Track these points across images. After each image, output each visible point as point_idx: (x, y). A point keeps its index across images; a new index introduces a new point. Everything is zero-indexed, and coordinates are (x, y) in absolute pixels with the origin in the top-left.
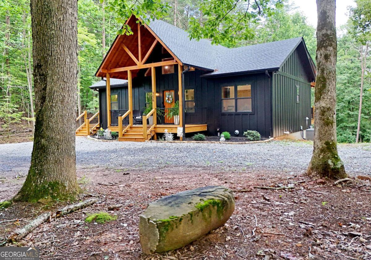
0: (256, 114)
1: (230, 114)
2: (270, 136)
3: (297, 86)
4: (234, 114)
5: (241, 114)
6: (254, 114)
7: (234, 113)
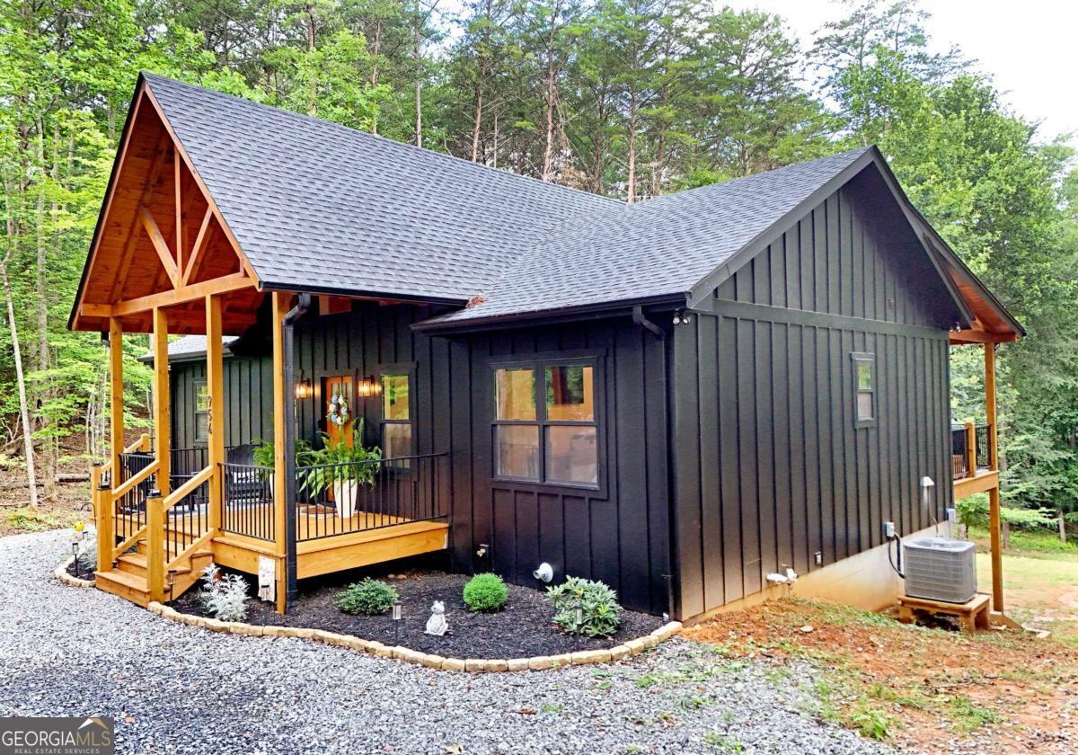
0: (613, 498)
1: (522, 490)
2: (668, 612)
3: (858, 355)
4: (536, 491)
5: (561, 492)
6: (607, 500)
7: (535, 485)
